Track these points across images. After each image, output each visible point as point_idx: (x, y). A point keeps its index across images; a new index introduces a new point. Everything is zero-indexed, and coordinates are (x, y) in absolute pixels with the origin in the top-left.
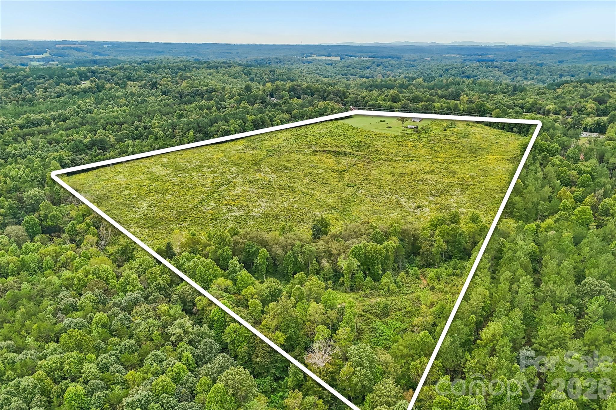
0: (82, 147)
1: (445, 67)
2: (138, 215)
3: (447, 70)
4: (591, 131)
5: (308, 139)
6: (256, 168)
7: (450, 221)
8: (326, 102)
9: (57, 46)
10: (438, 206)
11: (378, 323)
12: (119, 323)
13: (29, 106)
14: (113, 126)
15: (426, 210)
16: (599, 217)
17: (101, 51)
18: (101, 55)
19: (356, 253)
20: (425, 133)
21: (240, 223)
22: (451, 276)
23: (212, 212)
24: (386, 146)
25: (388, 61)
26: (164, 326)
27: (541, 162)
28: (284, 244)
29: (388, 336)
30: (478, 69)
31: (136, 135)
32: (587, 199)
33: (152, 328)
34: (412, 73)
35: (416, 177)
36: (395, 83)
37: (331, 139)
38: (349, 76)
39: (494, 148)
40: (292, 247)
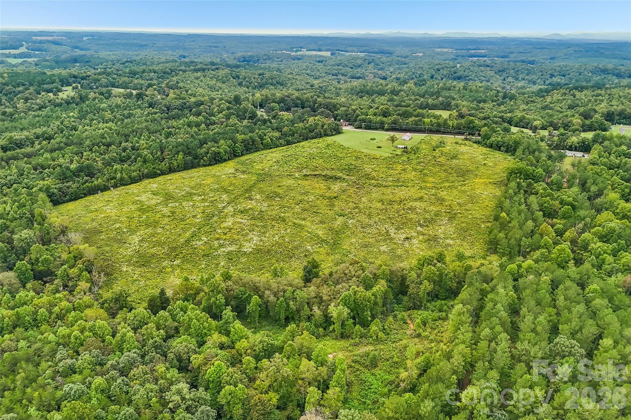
0: (69, 173)
1: (437, 67)
2: (129, 252)
3: (438, 70)
4: (576, 150)
5: (298, 161)
6: (247, 195)
7: (436, 259)
8: (316, 118)
9: (34, 38)
10: (426, 237)
11: (366, 375)
12: (118, 389)
13: (11, 121)
14: (99, 147)
15: (415, 241)
16: (579, 251)
17: (80, 45)
18: (81, 50)
19: (346, 300)
20: (415, 153)
21: (231, 259)
22: (437, 320)
23: (203, 248)
24: (376, 169)
25: (380, 58)
26: (162, 391)
27: (526, 189)
28: (276, 290)
29: (376, 388)
30: (470, 69)
31: (124, 157)
32: (567, 234)
33: (150, 394)
34: (404, 73)
35: (405, 204)
36: (386, 88)
37: (321, 161)
38: (340, 77)
39: (482, 170)
40: (284, 293)
